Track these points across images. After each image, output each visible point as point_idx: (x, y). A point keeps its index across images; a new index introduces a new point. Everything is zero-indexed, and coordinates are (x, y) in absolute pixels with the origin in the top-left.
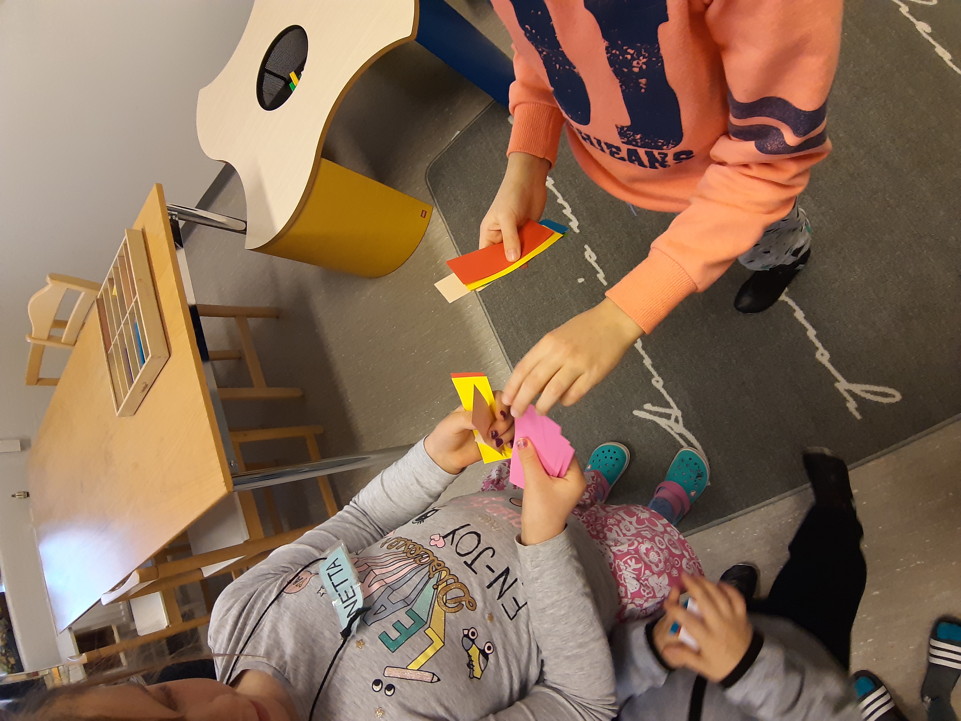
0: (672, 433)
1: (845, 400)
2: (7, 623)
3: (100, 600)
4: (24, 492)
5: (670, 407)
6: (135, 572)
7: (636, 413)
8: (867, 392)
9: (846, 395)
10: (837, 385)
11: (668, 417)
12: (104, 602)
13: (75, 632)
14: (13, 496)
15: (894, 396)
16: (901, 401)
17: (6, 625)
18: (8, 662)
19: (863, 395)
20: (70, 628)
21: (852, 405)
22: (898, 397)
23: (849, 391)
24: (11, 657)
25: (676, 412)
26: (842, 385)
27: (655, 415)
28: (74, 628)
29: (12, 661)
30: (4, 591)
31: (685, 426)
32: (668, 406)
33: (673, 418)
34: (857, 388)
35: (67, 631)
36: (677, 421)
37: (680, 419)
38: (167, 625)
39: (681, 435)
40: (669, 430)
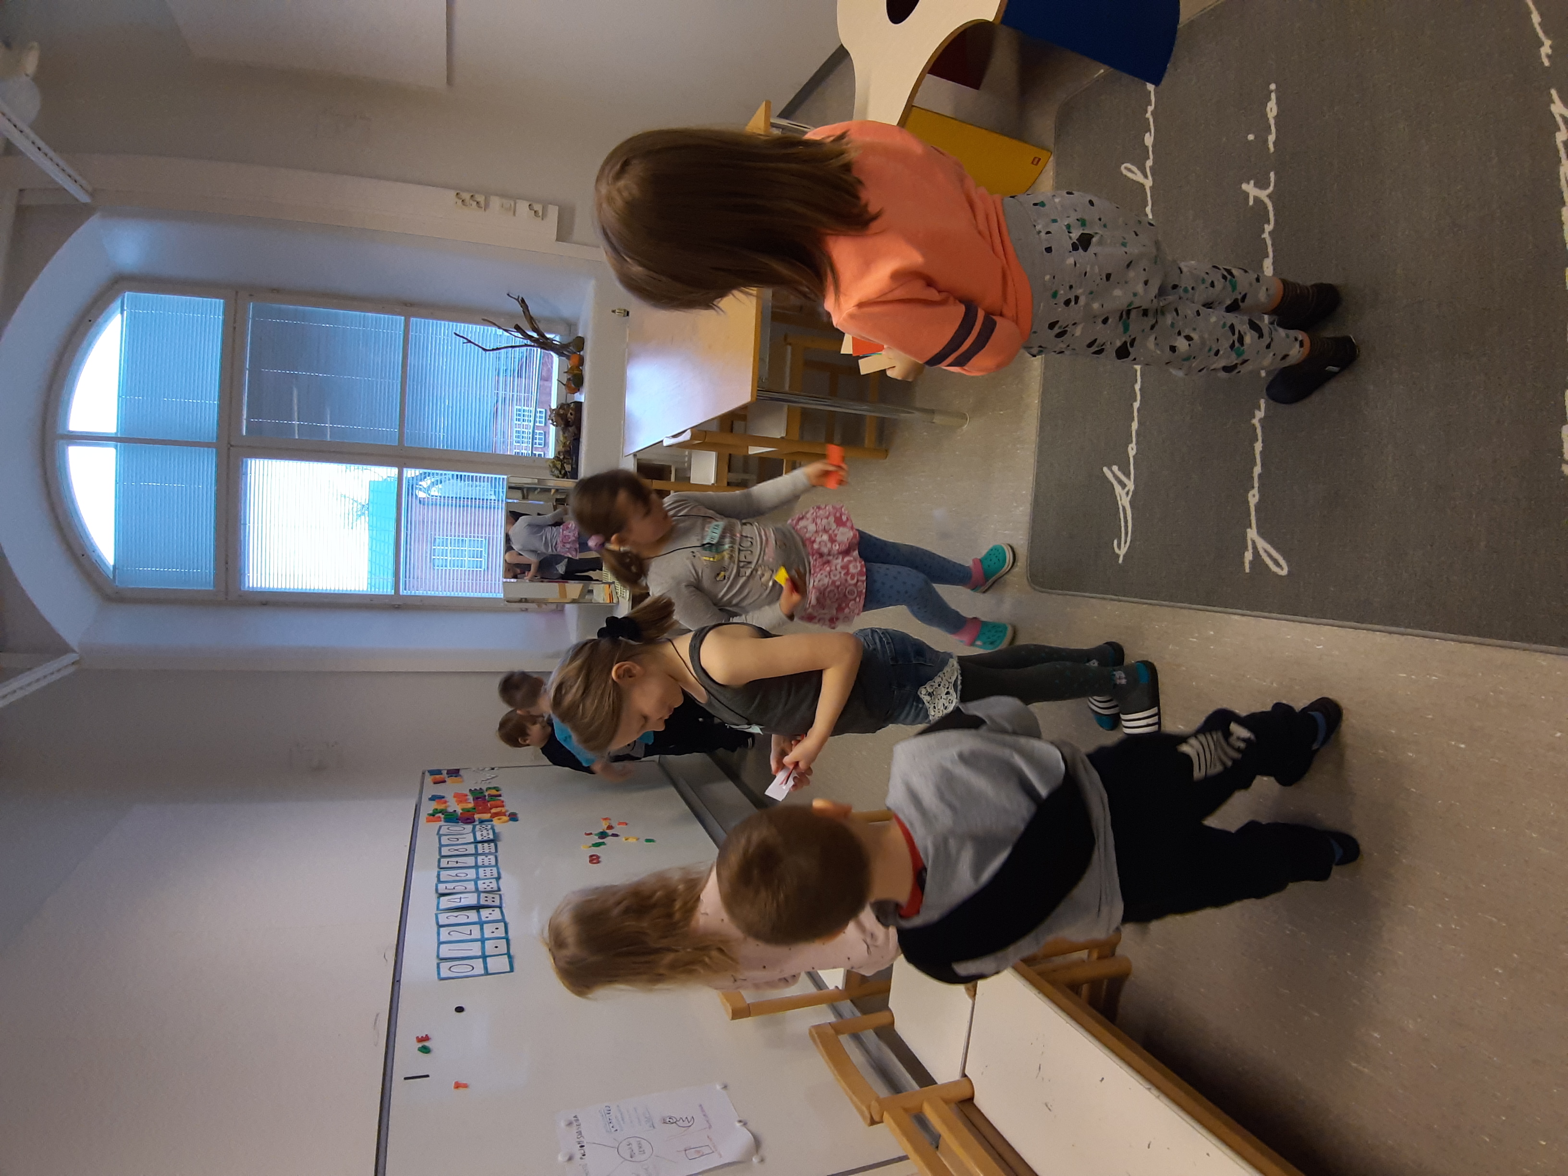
0: (1119, 503)
1: (1246, 548)
2: (576, 432)
3: (662, 441)
4: (625, 310)
5: (1129, 478)
6: (689, 431)
7: (1105, 469)
8: (1266, 551)
9: (1250, 543)
10: (1248, 530)
11: (1123, 485)
12: (665, 444)
13: (638, 459)
14: (614, 311)
15: (1282, 569)
16: (1285, 576)
17: (575, 434)
18: (563, 467)
19: (1262, 552)
20: (635, 455)
21: (1248, 556)
22: (1284, 572)
23: (1254, 542)
24: (568, 464)
25: (1131, 486)
26: (1252, 534)
27: (1116, 480)
28: (639, 456)
29: (568, 468)
30: (583, 400)
31: (1130, 502)
32: (1128, 476)
33: (1126, 489)
34: (1262, 544)
35: (631, 456)
36: (1127, 493)
37: (1131, 494)
38: (713, 482)
39: (1124, 508)
40: (1119, 498)
